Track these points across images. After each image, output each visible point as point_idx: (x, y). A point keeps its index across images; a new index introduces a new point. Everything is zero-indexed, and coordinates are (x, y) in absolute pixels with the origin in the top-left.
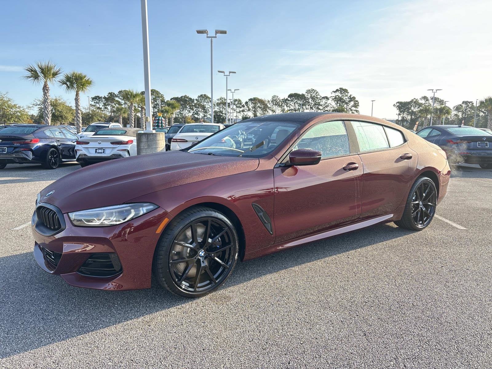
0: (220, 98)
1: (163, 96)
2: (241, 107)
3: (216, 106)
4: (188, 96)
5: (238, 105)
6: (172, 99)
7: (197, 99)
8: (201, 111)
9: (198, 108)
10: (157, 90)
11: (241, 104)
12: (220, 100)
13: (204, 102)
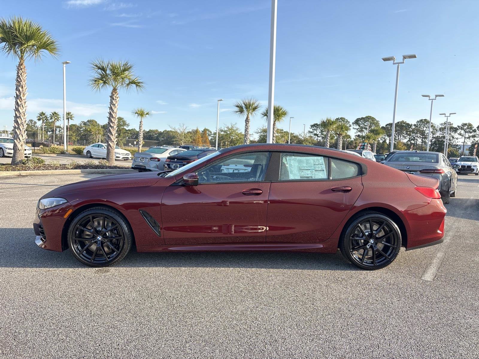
0: (444, 123)
1: (378, 122)
2: (471, 132)
3: (438, 131)
4: (406, 122)
5: (467, 130)
6: (388, 124)
7: (416, 124)
8: (420, 136)
9: (417, 133)
10: (373, 117)
11: (471, 129)
12: (444, 124)
13: (424, 128)
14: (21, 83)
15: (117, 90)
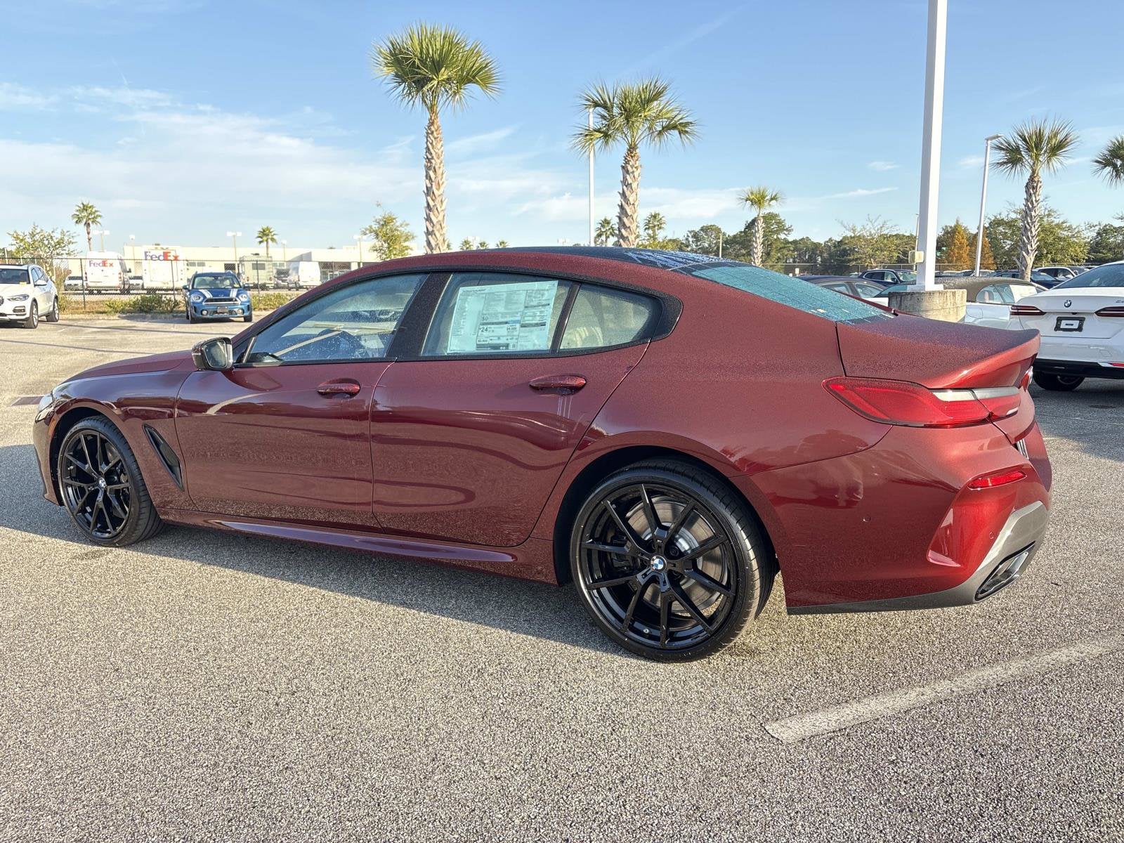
14: (433, 161)
15: (637, 151)
